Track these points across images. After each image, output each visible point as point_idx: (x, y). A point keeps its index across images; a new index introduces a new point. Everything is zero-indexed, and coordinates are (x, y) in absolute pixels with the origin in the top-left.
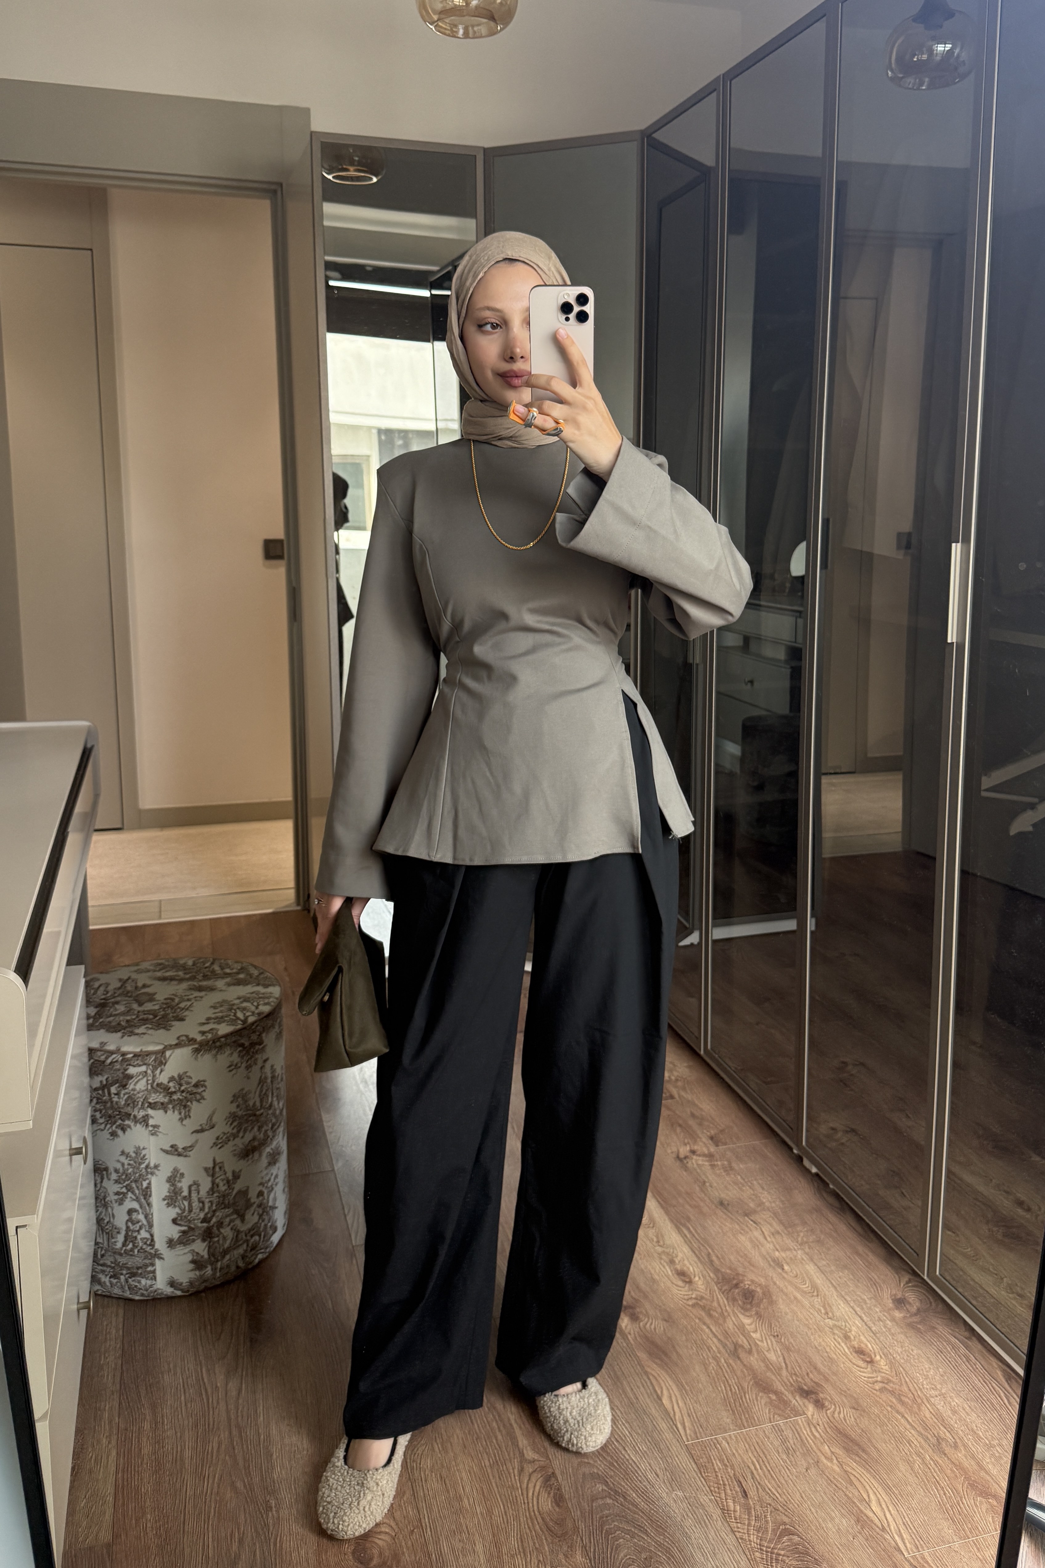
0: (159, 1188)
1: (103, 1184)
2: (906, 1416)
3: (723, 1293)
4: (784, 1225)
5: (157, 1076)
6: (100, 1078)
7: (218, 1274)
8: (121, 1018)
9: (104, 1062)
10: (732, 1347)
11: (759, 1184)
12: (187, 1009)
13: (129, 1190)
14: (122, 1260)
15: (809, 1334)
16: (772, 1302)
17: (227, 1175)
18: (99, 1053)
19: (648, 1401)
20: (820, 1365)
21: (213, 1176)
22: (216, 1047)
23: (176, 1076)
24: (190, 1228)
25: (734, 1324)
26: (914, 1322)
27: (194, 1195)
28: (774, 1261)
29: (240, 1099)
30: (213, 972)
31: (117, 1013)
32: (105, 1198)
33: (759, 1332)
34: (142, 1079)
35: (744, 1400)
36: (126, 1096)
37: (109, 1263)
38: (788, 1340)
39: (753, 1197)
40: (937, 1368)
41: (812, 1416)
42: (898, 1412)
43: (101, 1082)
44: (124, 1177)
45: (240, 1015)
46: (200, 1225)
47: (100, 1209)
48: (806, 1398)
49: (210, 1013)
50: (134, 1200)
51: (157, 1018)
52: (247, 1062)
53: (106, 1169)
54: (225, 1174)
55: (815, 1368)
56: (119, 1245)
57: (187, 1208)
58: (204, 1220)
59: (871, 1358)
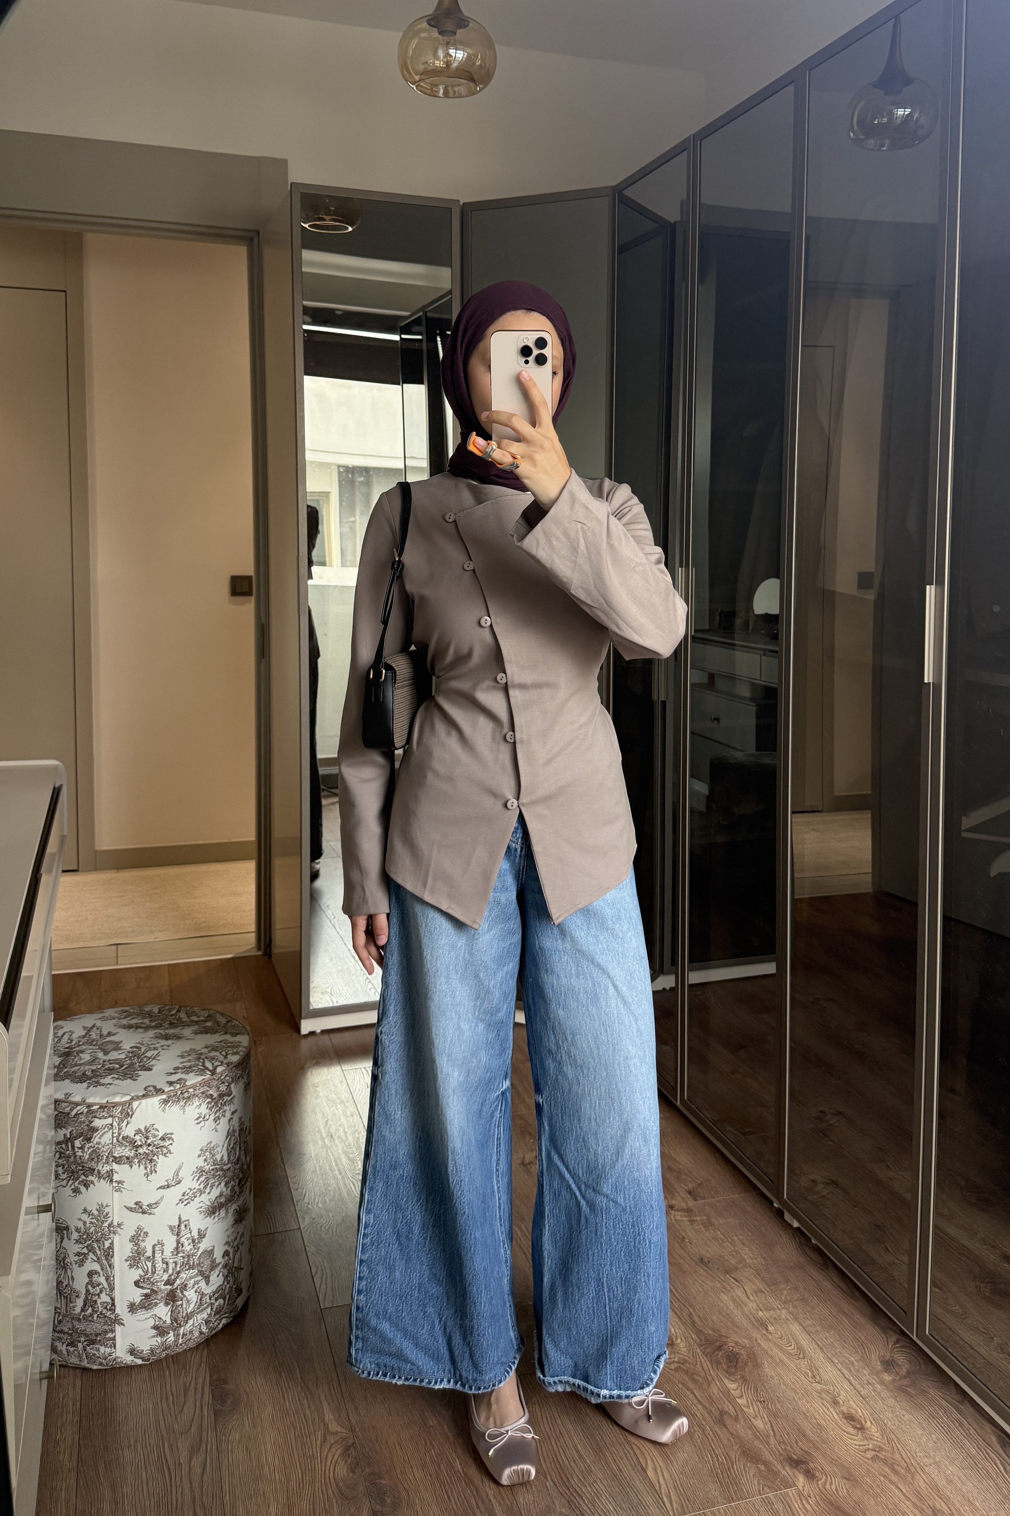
0: (122, 1248)
1: (63, 1245)
2: (900, 1486)
3: (706, 1357)
4: (767, 1284)
5: (123, 1128)
6: (62, 1132)
7: (180, 1341)
8: (87, 1068)
9: (68, 1114)
10: (717, 1414)
11: (740, 1240)
12: (154, 1058)
13: (90, 1251)
14: (81, 1326)
15: (797, 1399)
16: (757, 1365)
17: (193, 1235)
18: (64, 1105)
19: (632, 1472)
20: (809, 1433)
21: (178, 1235)
22: (184, 1098)
23: (143, 1129)
24: (152, 1290)
25: (719, 1389)
26: (903, 1386)
27: (158, 1256)
28: (757, 1320)
29: (207, 1153)
30: (179, 1019)
31: (82, 1062)
32: (64, 1260)
33: (745, 1397)
34: (107, 1132)
35: (732, 1471)
36: (90, 1150)
37: (66, 1330)
38: (775, 1406)
39: (734, 1253)
40: (930, 1434)
41: (803, 1487)
42: (891, 1482)
43: (65, 1135)
44: (85, 1237)
45: (209, 1065)
46: (163, 1287)
47: (59, 1271)
48: (796, 1468)
49: (177, 1063)
50: (95, 1261)
51: (124, 1068)
52: (216, 1113)
53: (67, 1228)
54: (191, 1233)
55: (804, 1436)
56: (78, 1310)
57: (150, 1270)
58: (168, 1283)
59: (862, 1424)
